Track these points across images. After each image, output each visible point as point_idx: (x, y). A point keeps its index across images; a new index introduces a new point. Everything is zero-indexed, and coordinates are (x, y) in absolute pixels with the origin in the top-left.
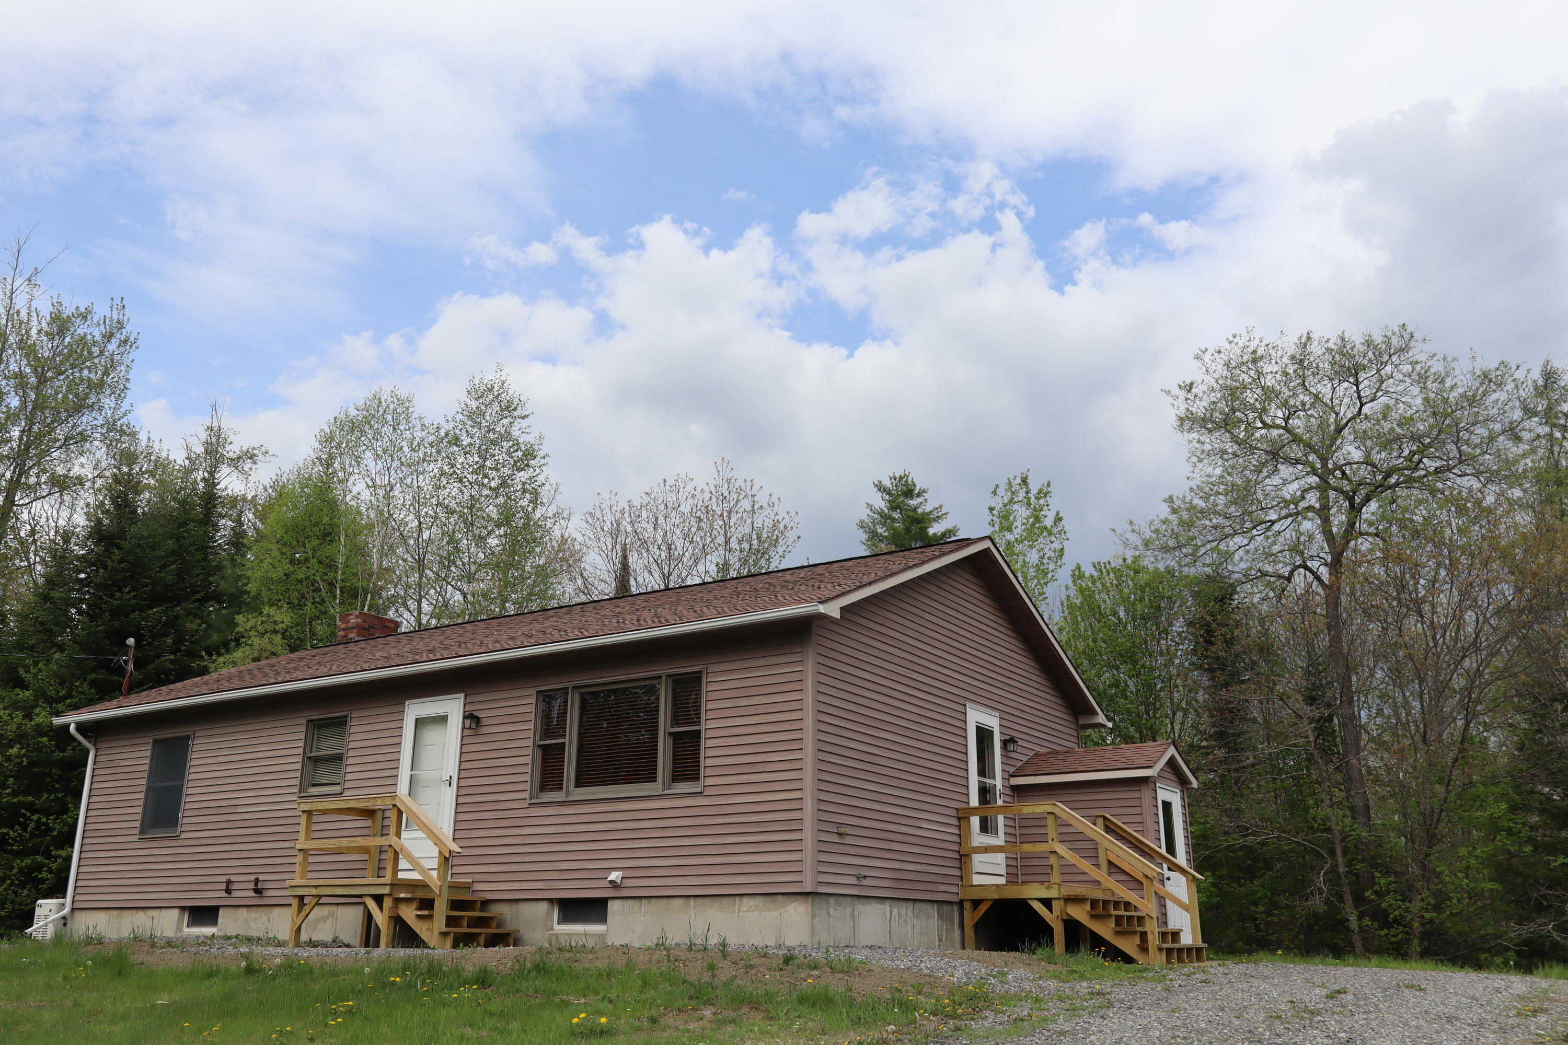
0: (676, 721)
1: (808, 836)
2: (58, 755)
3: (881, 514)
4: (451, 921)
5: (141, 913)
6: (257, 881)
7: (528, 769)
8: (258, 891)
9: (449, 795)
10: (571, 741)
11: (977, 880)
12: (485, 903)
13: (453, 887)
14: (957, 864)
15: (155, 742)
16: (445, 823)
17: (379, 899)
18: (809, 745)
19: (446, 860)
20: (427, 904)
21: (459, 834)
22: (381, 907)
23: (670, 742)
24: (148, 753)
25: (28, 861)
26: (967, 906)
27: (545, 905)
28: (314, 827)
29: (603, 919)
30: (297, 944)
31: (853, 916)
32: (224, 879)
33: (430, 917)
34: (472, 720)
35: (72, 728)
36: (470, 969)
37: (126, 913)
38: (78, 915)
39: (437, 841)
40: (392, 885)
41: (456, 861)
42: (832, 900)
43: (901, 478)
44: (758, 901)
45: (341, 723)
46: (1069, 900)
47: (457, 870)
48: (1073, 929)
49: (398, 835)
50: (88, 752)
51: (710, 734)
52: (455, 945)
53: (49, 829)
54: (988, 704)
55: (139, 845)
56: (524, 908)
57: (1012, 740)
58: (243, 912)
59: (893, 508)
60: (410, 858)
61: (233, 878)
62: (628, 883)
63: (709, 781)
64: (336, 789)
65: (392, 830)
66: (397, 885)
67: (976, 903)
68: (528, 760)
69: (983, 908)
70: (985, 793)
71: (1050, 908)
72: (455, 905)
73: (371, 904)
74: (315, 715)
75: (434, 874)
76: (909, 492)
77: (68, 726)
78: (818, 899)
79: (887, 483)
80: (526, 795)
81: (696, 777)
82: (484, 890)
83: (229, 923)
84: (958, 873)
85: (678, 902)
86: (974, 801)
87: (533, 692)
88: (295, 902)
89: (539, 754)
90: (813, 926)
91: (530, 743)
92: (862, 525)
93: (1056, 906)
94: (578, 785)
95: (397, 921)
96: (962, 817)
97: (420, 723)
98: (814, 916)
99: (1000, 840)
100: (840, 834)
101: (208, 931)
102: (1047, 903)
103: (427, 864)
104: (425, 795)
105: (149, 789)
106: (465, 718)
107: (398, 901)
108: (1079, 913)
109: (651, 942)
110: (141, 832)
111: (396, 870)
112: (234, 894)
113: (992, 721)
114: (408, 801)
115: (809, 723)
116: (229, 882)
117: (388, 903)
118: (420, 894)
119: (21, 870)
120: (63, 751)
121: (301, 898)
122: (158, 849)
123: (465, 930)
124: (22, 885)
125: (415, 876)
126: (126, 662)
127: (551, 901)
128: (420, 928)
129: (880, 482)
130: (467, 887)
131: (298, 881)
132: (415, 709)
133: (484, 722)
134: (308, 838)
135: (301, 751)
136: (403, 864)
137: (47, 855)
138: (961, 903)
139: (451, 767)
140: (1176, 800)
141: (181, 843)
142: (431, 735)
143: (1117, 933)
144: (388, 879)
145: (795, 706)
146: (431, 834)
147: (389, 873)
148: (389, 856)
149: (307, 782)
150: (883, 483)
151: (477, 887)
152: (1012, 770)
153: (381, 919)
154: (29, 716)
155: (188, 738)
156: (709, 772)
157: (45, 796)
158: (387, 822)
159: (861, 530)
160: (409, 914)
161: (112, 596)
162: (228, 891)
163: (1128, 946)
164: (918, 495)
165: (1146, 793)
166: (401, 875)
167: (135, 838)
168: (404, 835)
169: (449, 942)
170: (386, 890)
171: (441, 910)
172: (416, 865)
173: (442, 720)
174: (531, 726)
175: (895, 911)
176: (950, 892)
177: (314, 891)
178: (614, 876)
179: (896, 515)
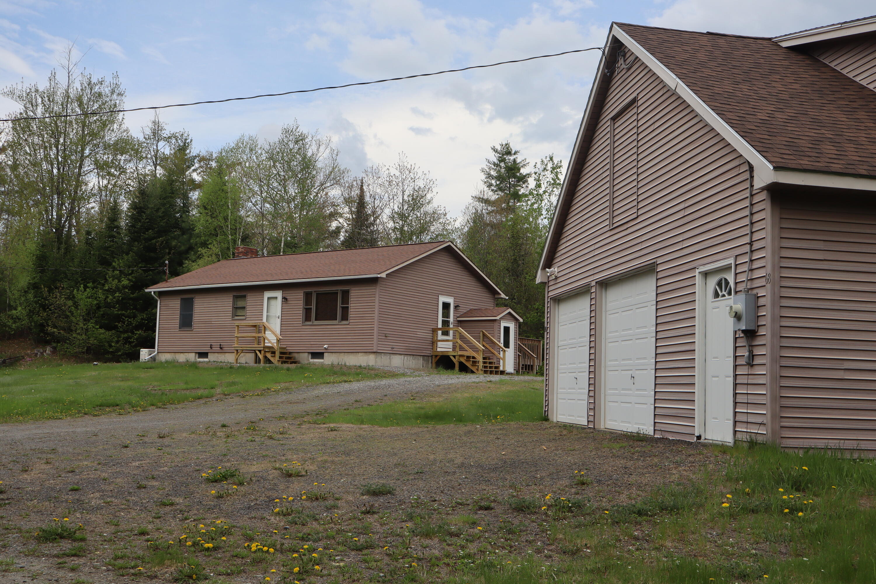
0: (342, 304)
1: (375, 337)
2: (132, 296)
3: (494, 164)
4: (280, 357)
5: (182, 354)
6: (220, 345)
7: (301, 315)
8: (221, 348)
9: (279, 321)
10: (313, 307)
11: (439, 350)
12: (290, 353)
13: (280, 348)
14: (431, 345)
15: (182, 299)
16: (278, 330)
17: (260, 351)
18: (376, 312)
19: (278, 341)
20: (274, 353)
21: (282, 333)
22: (261, 354)
23: (341, 309)
24: (179, 303)
25: (126, 335)
26: (433, 357)
27: (307, 354)
28: (240, 329)
29: (323, 358)
30: (237, 363)
31: (390, 359)
32: (209, 344)
33: (275, 356)
34: (285, 299)
35: (152, 293)
36: (285, 367)
37: (177, 354)
38: (160, 354)
39: (276, 336)
40: (263, 347)
41: (281, 341)
42: (383, 354)
43: (506, 145)
44: (363, 354)
45: (244, 297)
46: (461, 356)
47: (281, 343)
48: (461, 364)
49: (265, 333)
50: (157, 301)
51: (351, 308)
52: (282, 363)
53: (132, 324)
54: (449, 294)
55: (179, 332)
56: (301, 354)
57: (458, 306)
58: (216, 354)
59: (500, 161)
60: (268, 340)
61: (212, 344)
62: (329, 348)
63: (351, 321)
64: (244, 317)
65: (263, 332)
66: (265, 347)
67: (436, 356)
68: (301, 312)
69: (438, 358)
70: (446, 323)
71: (455, 358)
72: (281, 353)
73: (258, 352)
74: (235, 294)
75: (275, 344)
76: (509, 153)
77: (151, 292)
78: (378, 354)
79: (499, 148)
80: (301, 322)
81: (348, 320)
82: (290, 349)
83: (212, 357)
84: (431, 347)
85: (343, 354)
86: (440, 325)
87: (302, 292)
88: (235, 352)
89: (305, 310)
90: (376, 361)
91: (302, 307)
92: (483, 171)
93: (457, 357)
94: (316, 320)
95: (265, 357)
96: (435, 331)
97: (269, 299)
98: (376, 358)
99: (450, 337)
100: (386, 336)
101: (206, 360)
102: (454, 356)
103: (273, 341)
104: (272, 320)
105: (180, 314)
106: (282, 298)
107: (265, 352)
108: (463, 360)
109: (330, 363)
110: (180, 328)
111: (264, 343)
112: (213, 349)
113: (450, 300)
114: (266, 323)
115: (377, 306)
116: (211, 345)
117: (262, 352)
118: (271, 350)
119: (123, 338)
120: (133, 294)
121: (237, 350)
122: (186, 334)
123: (285, 360)
124: (125, 343)
125: (270, 345)
126: (166, 269)
127: (308, 353)
128: (272, 359)
129: (494, 147)
130: (285, 348)
131: (236, 346)
132: (268, 294)
133: (289, 300)
134: (238, 333)
135: (231, 305)
136: (266, 341)
137: (133, 333)
138: (432, 356)
139: (279, 313)
140: (512, 326)
141: (193, 332)
142: (273, 302)
143: (472, 365)
144: (262, 346)
145: (373, 301)
146: (273, 333)
147: (262, 343)
148: (262, 339)
149: (234, 315)
150: (496, 147)
151: (288, 348)
152: (458, 315)
153: (261, 356)
154: (119, 281)
155: (193, 298)
156: (351, 318)
157: (129, 311)
158: (260, 328)
159: (483, 173)
160: (269, 355)
161: (145, 233)
162: (211, 348)
163: (474, 369)
164: (515, 154)
165: (496, 324)
166: (266, 345)
167: (177, 330)
168: (266, 332)
169: (280, 363)
170: (262, 349)
171: (277, 355)
172: (270, 342)
173: (276, 298)
174: (302, 302)
175: (406, 358)
176: (428, 353)
177: (241, 349)
178: (325, 346)
179: (502, 164)
